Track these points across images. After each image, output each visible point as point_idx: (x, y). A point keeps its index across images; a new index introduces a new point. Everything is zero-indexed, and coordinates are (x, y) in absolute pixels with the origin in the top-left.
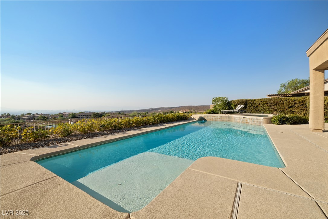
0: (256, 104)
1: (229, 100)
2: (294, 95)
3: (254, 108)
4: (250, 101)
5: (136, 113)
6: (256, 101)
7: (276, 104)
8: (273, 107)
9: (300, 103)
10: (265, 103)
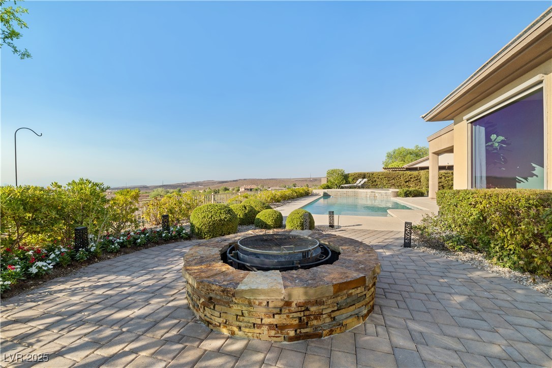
0: (374, 178)
1: (346, 173)
2: (408, 169)
3: (373, 182)
4: (368, 175)
5: (162, 192)
6: (375, 174)
7: (394, 179)
8: (391, 181)
9: (415, 178)
10: (383, 176)
